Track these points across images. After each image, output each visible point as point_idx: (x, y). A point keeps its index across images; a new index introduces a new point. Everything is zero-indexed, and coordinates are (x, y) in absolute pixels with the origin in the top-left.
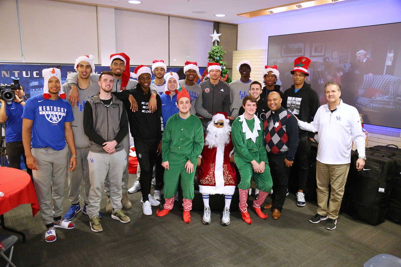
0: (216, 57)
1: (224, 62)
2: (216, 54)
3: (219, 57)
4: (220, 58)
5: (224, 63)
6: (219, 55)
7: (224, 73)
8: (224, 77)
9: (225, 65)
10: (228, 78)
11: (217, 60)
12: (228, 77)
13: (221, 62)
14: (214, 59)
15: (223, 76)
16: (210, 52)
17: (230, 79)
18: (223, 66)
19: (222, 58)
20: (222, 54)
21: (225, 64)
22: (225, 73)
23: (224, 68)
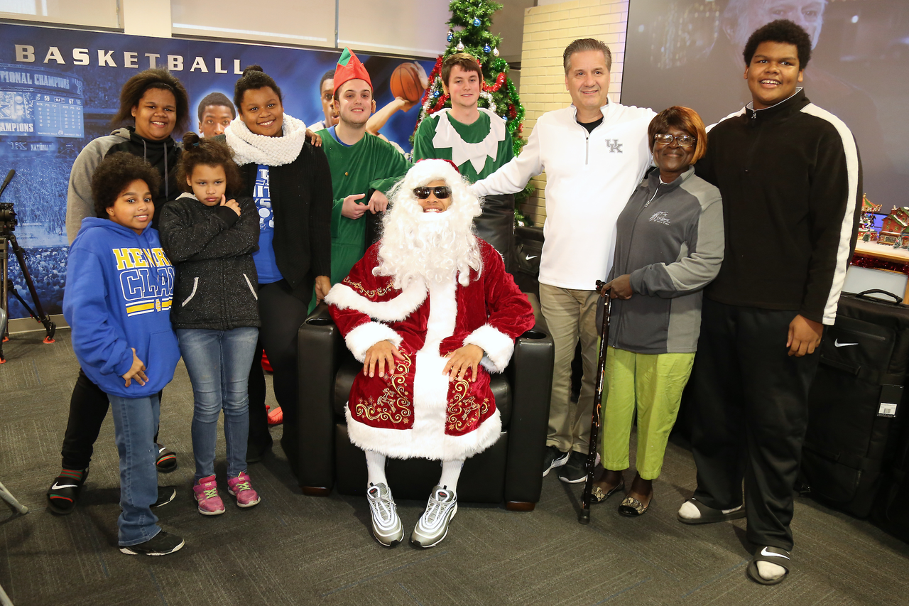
0: (473, 18)
1: (495, 34)
2: (470, 10)
3: (482, 17)
4: (483, 23)
5: (494, 39)
6: (480, 12)
7: (493, 68)
8: (495, 81)
9: (497, 45)
10: (505, 85)
11: (473, 26)
12: (505, 80)
13: (486, 34)
14: (465, 24)
15: (490, 77)
16: (455, 4)
17: (512, 89)
18: (493, 48)
19: (488, 24)
20: (490, 11)
21: (497, 42)
22: (499, 69)
23: (496, 51)
